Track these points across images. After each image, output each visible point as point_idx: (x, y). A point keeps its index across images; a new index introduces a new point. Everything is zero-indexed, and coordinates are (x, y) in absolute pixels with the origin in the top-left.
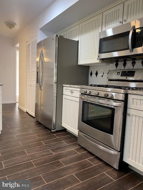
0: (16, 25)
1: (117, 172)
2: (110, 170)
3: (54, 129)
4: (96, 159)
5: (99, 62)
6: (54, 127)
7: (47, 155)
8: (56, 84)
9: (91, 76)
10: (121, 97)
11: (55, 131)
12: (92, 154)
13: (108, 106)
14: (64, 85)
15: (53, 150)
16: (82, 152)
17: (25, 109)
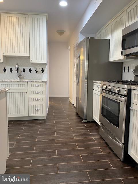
0: (65, 32)
1: (121, 163)
2: (115, 159)
3: (86, 120)
4: (108, 149)
5: (123, 58)
6: (85, 118)
7: (69, 138)
8: (87, 81)
9: (124, 72)
10: (124, 92)
11: (86, 121)
12: (107, 145)
13: (116, 100)
14: (94, 81)
15: (76, 136)
16: (100, 141)
17: (72, 102)
